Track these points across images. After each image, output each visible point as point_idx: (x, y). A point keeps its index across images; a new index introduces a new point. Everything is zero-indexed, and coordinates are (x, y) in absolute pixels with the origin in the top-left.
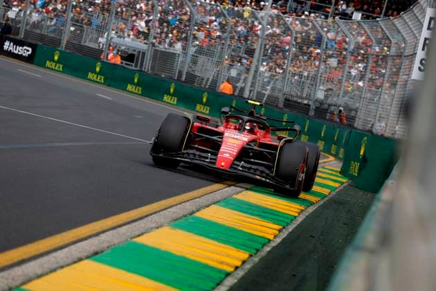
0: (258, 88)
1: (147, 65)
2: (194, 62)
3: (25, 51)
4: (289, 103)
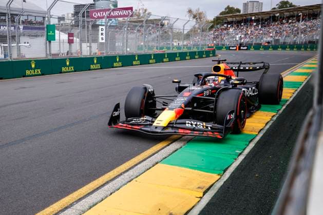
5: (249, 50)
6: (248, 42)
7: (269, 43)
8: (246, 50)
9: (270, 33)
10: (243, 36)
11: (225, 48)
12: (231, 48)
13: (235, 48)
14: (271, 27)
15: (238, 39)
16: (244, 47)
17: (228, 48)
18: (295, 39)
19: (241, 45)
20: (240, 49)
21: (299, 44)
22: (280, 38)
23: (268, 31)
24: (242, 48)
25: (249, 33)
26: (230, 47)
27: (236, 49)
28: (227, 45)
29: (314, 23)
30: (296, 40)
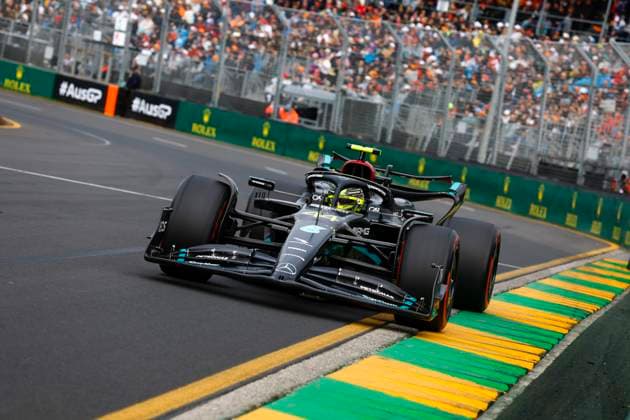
0: (498, 148)
1: (336, 123)
2: (404, 114)
3: (162, 111)
4: (546, 168)
5: (188, 130)
6: (178, 73)
7: (308, 112)
8: (168, 123)
9: (320, 50)
10: (146, 26)
11: (29, 76)
12: (65, 89)
13: (92, 95)
14: (327, 13)
15: (120, 40)
16: (153, 100)
17: (48, 85)
18: (462, 128)
19: (137, 84)
20: (123, 109)
21: (487, 166)
22: (377, 99)
23: (310, 38)
24: (137, 105)
25: (188, 16)
26: (60, 79)
27: (100, 106)
28: (38, 57)
29: (578, 56)
30: (467, 138)
